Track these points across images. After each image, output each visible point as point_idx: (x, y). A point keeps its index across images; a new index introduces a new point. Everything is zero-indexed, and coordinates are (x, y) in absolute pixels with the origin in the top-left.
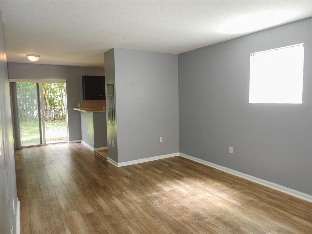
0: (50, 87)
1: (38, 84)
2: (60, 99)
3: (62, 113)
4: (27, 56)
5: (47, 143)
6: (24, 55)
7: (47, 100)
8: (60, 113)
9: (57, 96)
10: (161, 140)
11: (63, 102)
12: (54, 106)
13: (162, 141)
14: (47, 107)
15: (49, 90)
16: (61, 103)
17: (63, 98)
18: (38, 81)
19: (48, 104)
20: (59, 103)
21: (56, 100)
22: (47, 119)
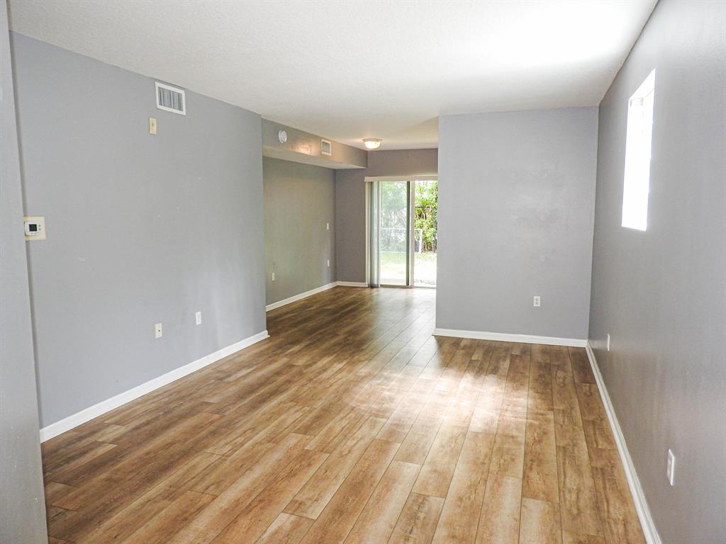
1: (409, 183)
4: (364, 140)
5: (415, 285)
6: (360, 140)
10: (537, 301)
13: (539, 305)
18: (408, 177)
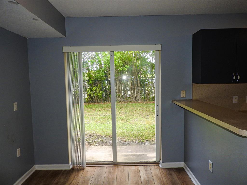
0: (142, 70)
2: (150, 81)
3: (152, 95)
7: (139, 82)
8: (150, 95)
9: (148, 77)
11: (153, 84)
12: (145, 88)
14: (138, 88)
15: (141, 72)
16: (151, 84)
17: (153, 80)
19: (139, 85)
20: (149, 84)
21: (147, 81)
22: (138, 100)
